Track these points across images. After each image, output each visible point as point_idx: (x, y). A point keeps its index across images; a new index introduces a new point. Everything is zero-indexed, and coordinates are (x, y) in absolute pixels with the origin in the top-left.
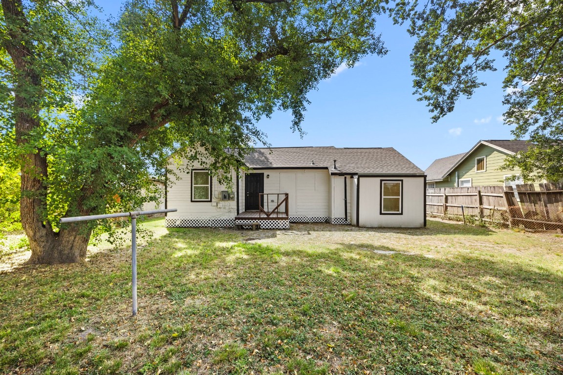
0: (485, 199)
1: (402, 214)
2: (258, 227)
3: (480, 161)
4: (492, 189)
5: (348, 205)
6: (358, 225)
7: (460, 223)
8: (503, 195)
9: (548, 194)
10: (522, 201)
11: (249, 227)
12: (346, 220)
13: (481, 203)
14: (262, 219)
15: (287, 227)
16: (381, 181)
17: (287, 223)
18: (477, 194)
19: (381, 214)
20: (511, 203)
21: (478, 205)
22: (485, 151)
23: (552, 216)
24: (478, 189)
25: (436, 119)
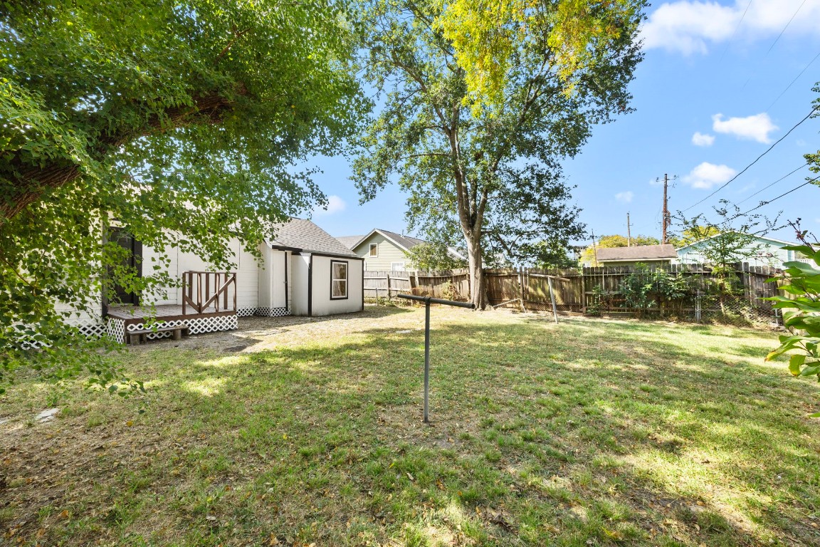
0: (392, 282)
1: (347, 298)
2: (185, 333)
3: (373, 247)
4: (399, 274)
5: (289, 289)
6: (310, 314)
7: (373, 305)
8: (409, 279)
9: (434, 278)
10: (420, 284)
11: (167, 334)
12: (287, 310)
13: (389, 286)
14: (190, 317)
15: (235, 326)
16: (332, 261)
17: (235, 320)
18: (387, 277)
19: (331, 299)
20: (413, 285)
21: (387, 288)
22: (376, 238)
23: (436, 294)
24: (387, 273)
25: (362, 202)
